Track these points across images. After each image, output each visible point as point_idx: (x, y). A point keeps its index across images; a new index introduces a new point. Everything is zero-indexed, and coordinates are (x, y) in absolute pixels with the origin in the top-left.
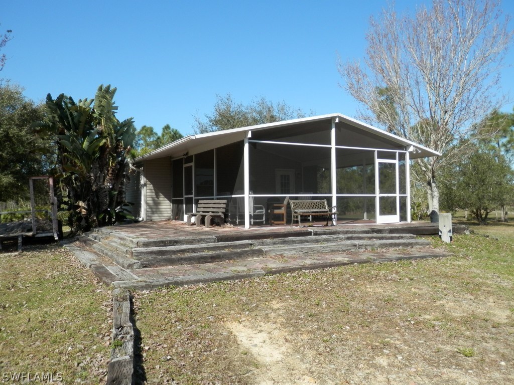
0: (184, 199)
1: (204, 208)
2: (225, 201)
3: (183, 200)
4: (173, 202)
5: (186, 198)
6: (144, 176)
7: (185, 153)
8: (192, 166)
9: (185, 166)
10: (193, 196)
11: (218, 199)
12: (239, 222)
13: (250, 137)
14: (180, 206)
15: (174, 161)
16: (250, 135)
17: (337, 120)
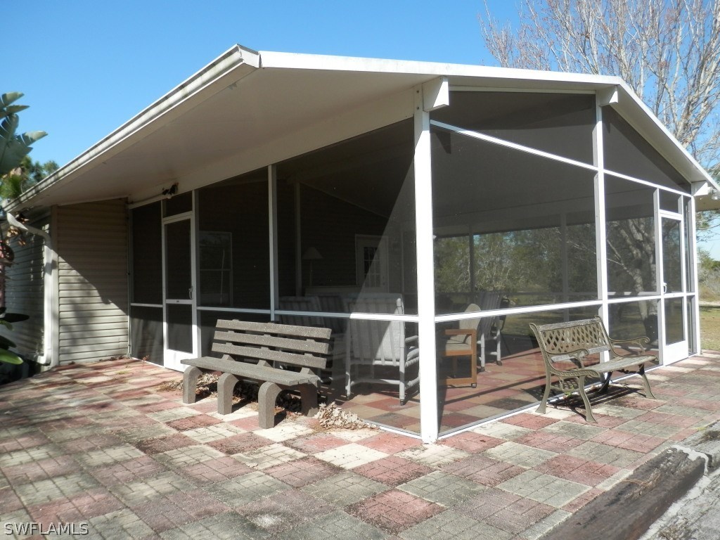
0: (164, 306)
1: (235, 343)
2: (325, 333)
3: (161, 309)
4: (134, 313)
5: (169, 306)
6: (52, 247)
7: (168, 186)
8: (188, 221)
9: (166, 221)
10: (193, 302)
11: (282, 320)
12: (352, 388)
13: (447, 102)
14: (153, 324)
15: (135, 210)
16: (442, 98)
17: (614, 98)
